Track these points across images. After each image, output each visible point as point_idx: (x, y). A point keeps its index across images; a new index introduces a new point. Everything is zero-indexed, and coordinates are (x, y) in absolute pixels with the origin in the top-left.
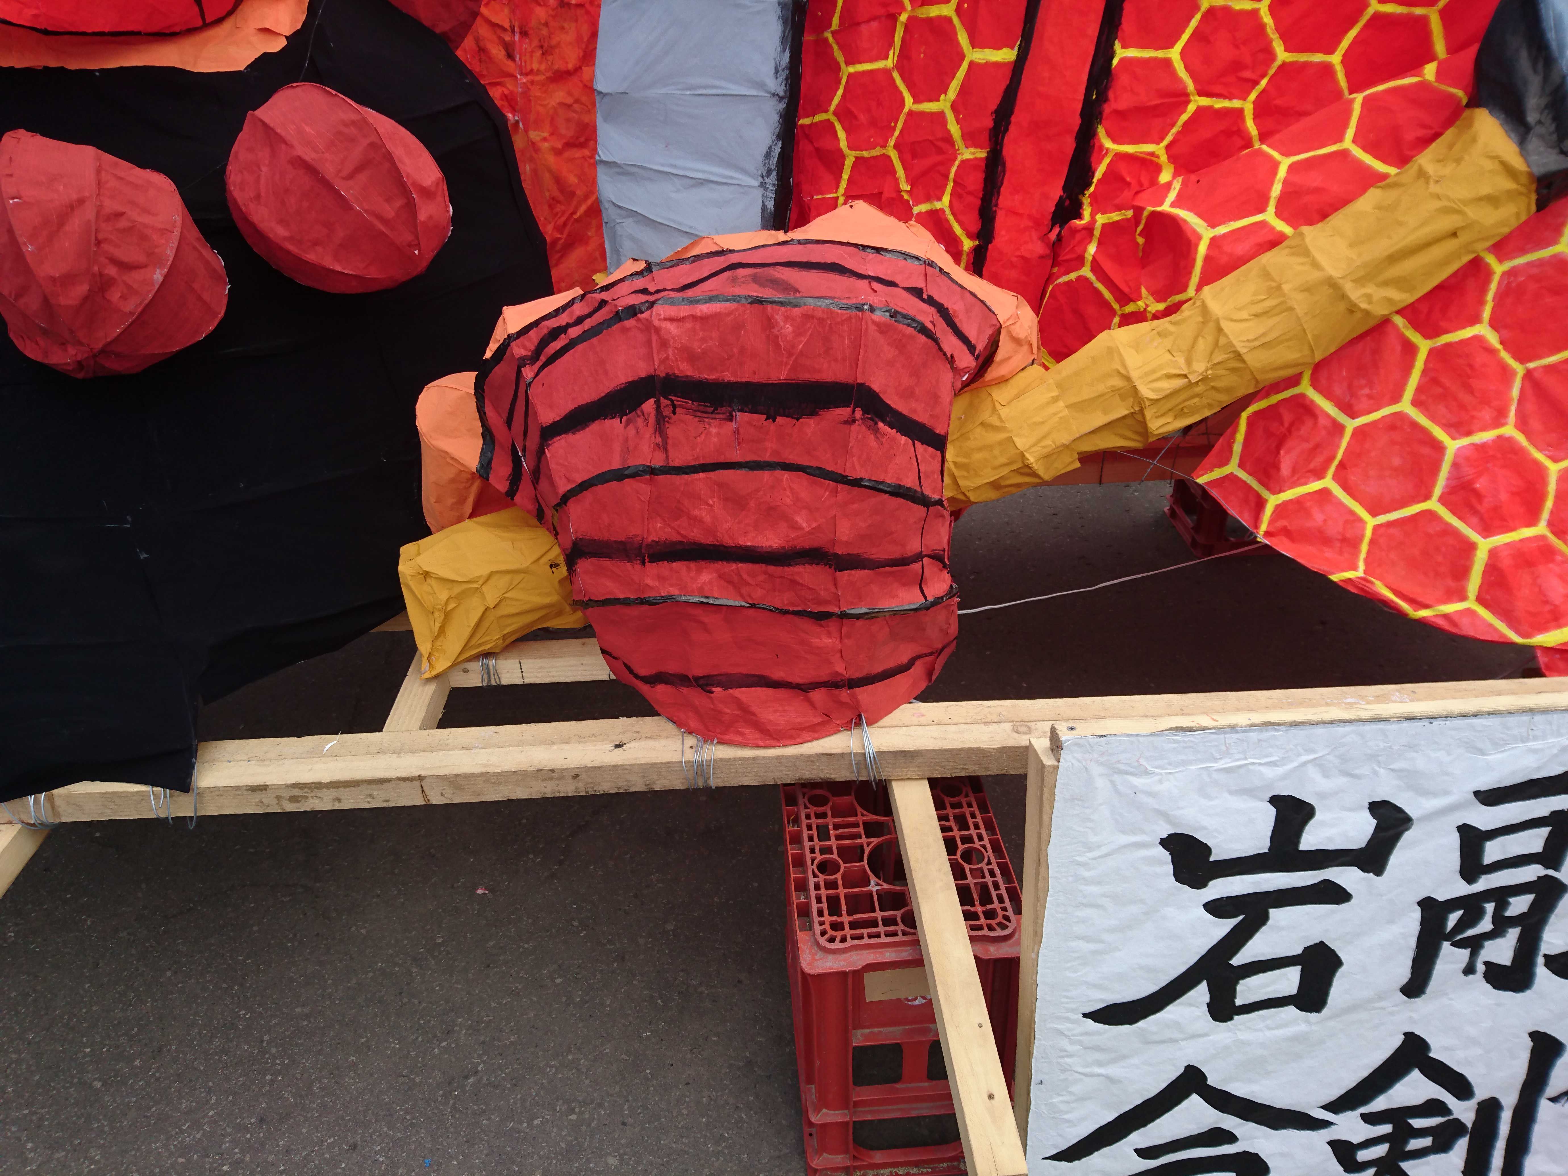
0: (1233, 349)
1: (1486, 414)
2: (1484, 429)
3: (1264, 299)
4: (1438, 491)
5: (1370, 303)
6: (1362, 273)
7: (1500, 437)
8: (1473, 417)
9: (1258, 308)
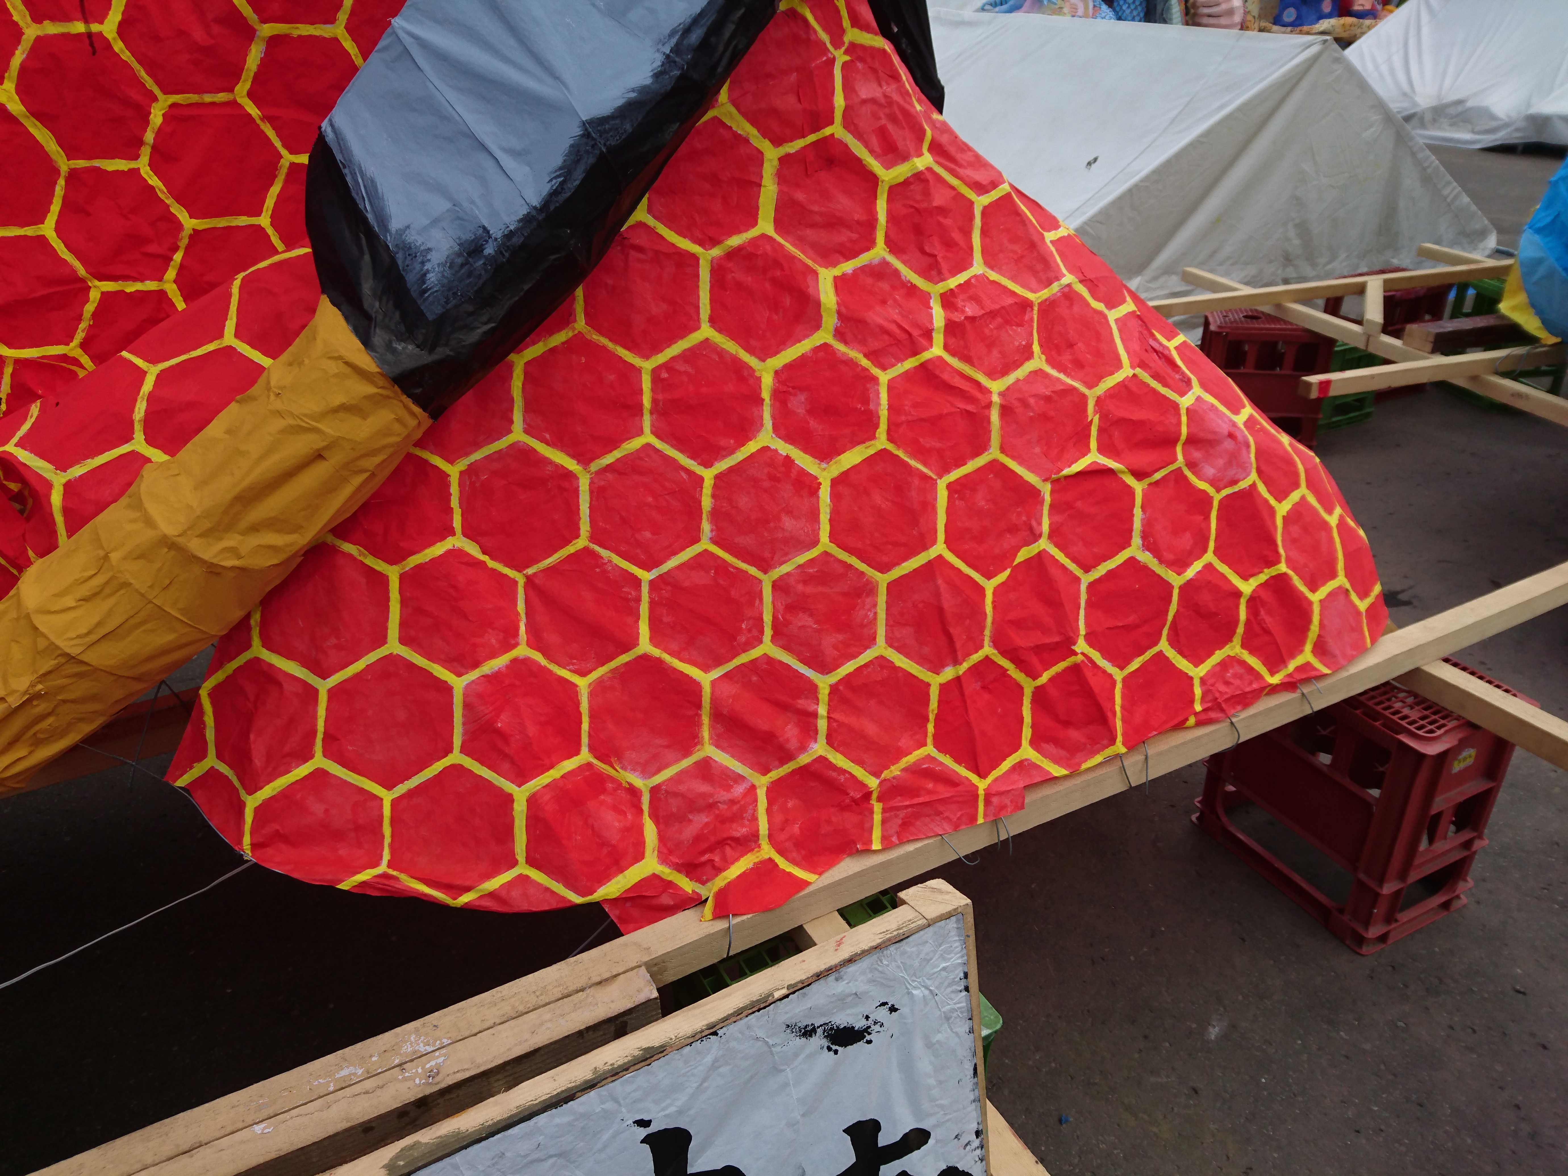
0: (59, 652)
1: (492, 639)
2: (493, 655)
3: (95, 574)
4: (457, 741)
5: (240, 557)
6: (208, 525)
7: (515, 661)
8: (474, 645)
9: (85, 590)
